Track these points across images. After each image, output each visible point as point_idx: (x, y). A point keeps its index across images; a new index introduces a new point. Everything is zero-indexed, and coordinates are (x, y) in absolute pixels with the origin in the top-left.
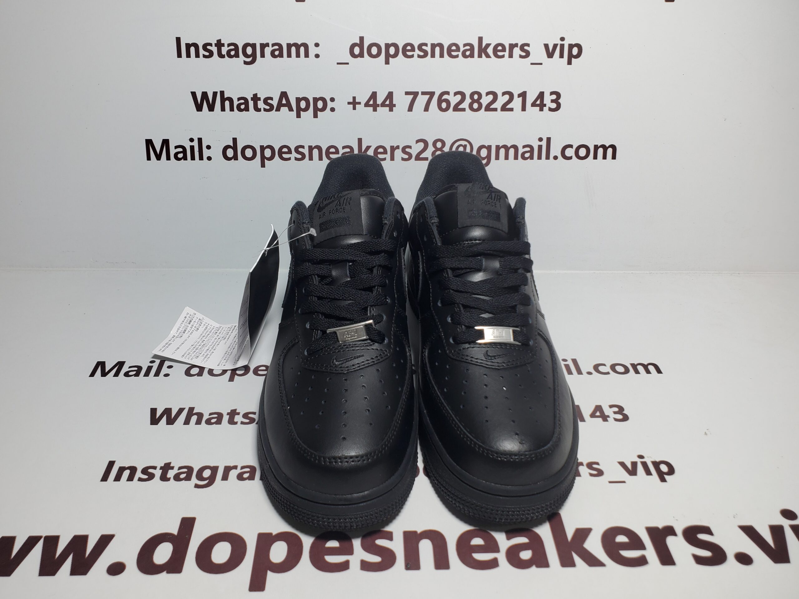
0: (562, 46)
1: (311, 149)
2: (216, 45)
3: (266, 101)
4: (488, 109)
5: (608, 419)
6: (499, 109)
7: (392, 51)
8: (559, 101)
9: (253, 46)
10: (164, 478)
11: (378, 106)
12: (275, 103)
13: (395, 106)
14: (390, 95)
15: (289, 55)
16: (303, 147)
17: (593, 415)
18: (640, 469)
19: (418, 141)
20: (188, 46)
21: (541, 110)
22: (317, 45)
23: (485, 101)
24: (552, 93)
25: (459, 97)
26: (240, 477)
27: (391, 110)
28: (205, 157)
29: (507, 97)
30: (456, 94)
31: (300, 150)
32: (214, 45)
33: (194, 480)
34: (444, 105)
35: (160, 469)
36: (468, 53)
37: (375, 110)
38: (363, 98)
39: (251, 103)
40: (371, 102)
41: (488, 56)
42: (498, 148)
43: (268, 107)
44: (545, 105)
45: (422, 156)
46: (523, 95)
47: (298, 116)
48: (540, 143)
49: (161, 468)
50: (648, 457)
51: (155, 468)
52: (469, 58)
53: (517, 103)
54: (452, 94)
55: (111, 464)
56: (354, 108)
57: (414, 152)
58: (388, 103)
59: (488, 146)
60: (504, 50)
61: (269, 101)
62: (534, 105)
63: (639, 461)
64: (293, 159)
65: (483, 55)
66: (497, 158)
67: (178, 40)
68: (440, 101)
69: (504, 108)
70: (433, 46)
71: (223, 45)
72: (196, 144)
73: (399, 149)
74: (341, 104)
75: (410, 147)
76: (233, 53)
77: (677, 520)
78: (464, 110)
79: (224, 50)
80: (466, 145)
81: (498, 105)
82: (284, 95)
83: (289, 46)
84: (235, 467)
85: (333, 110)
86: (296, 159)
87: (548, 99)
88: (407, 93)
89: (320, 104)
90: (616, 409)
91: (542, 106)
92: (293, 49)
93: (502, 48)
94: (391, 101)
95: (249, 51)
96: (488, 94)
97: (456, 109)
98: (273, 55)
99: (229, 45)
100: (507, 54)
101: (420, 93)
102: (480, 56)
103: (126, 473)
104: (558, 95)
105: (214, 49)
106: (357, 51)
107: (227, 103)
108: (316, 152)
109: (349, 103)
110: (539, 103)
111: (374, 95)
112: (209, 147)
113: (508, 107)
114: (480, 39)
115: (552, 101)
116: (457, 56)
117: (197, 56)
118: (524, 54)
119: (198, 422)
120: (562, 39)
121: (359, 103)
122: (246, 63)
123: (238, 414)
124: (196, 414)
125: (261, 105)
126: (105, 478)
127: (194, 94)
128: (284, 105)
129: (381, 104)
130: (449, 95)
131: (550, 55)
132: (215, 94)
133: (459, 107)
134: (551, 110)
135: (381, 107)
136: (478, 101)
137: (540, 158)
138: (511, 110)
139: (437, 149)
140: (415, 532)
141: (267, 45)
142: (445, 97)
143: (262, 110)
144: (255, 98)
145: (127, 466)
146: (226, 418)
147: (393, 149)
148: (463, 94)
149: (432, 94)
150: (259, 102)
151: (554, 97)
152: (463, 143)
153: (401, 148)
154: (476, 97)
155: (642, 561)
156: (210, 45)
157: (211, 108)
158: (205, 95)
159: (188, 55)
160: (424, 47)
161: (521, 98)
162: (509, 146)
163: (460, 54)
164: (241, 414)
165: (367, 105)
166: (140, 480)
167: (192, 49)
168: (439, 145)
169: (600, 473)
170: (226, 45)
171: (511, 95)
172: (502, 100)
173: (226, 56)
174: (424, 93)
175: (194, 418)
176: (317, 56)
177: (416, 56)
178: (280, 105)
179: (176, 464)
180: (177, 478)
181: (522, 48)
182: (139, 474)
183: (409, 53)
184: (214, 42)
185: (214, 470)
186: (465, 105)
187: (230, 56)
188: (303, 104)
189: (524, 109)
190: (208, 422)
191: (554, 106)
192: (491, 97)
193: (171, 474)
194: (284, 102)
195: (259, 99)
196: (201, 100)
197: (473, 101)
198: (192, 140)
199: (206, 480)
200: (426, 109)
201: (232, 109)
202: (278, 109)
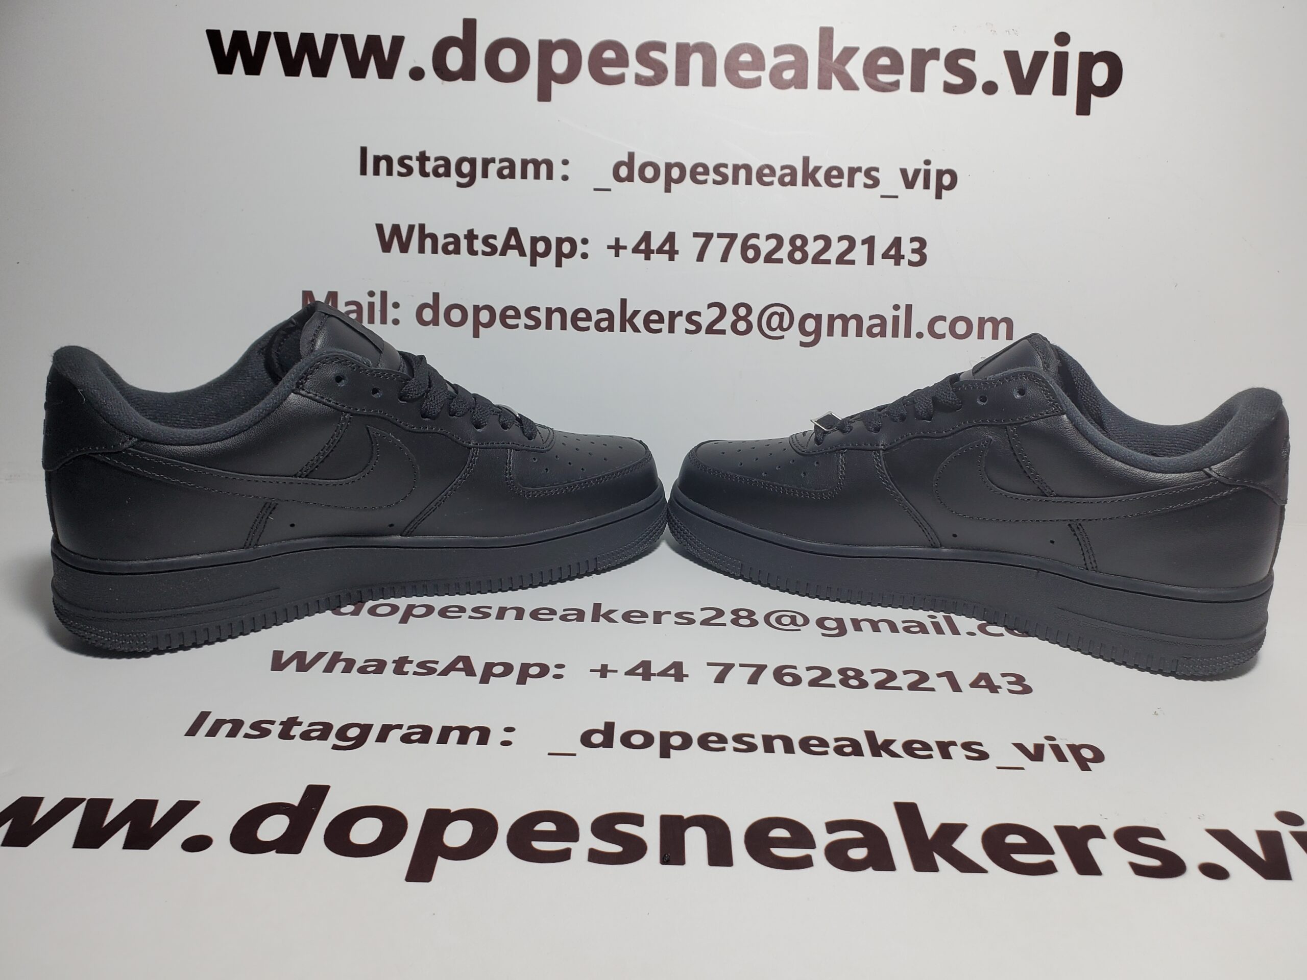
0: (927, 173)
1: (549, 312)
2: (418, 159)
3: (485, 241)
4: (816, 260)
5: (999, 690)
6: (833, 261)
7: (675, 173)
8: (924, 251)
9: (473, 162)
10: (285, 735)
11: (653, 252)
12: (499, 243)
13: (677, 252)
14: (671, 238)
15: (524, 176)
16: (538, 309)
17: (975, 684)
18: (1048, 753)
19: (710, 306)
20: (377, 159)
21: (897, 263)
22: (565, 162)
23: (813, 248)
24: (913, 240)
25: (773, 243)
26: (406, 739)
27: (672, 258)
28: (390, 319)
29: (845, 244)
30: (769, 237)
31: (534, 313)
32: (414, 158)
33: (332, 739)
34: (751, 254)
35: (280, 725)
36: (787, 179)
37: (647, 258)
38: (630, 241)
39: (464, 244)
40: (643, 247)
41: (817, 184)
42: (832, 318)
43: (488, 250)
44: (903, 257)
45: (717, 327)
46: (870, 242)
47: (533, 263)
48: (896, 313)
49: (282, 723)
50: (1061, 739)
51: (272, 723)
52: (789, 187)
53: (860, 252)
54: (763, 237)
55: (204, 716)
56: (617, 255)
57: (705, 321)
58: (667, 248)
59: (816, 315)
60: (841, 175)
61: (491, 241)
62: (885, 255)
63: (1047, 743)
64: (522, 326)
65: (810, 182)
66: (830, 333)
67: (364, 151)
68: (745, 248)
69: (841, 260)
70: (736, 168)
71: (428, 159)
72: (377, 300)
73: (682, 315)
74: (598, 248)
75: (698, 314)
76: (441, 170)
77: (1106, 819)
78: (780, 261)
79: (429, 166)
80: (783, 313)
81: (832, 254)
82: (513, 232)
83: (525, 163)
84: (400, 727)
85: (585, 256)
86: (527, 327)
87: (907, 248)
88: (696, 235)
89: (566, 248)
90: (1013, 679)
91: (898, 258)
92: (531, 168)
93: (838, 172)
94: (672, 245)
95: (466, 168)
96: (816, 238)
97: (769, 259)
98: (500, 175)
99: (437, 159)
100: (845, 181)
101: (715, 235)
102: (805, 184)
103: (227, 728)
104: (923, 242)
105: (415, 165)
106: (624, 172)
107: (428, 242)
108: (556, 317)
109: (609, 247)
110: (894, 252)
111: (647, 237)
112: (396, 305)
113: (846, 258)
114: (806, 160)
115: (914, 251)
116: (771, 183)
117: (390, 172)
118: (870, 182)
119: (347, 670)
120: (927, 162)
121: (625, 248)
122: (460, 185)
123: (411, 662)
124: (343, 660)
125: (478, 245)
126: (192, 732)
127: (380, 228)
128: (513, 247)
129: (657, 250)
130: (758, 238)
131: (910, 184)
132: (411, 228)
133: (773, 257)
134: (911, 263)
135: (657, 253)
136: (802, 249)
137: (895, 334)
138: (852, 262)
139: (739, 318)
140: (680, 817)
141: (493, 160)
142: (753, 241)
143: (480, 253)
144: (471, 236)
145: (228, 719)
146: (390, 667)
147: (673, 316)
148: (779, 239)
149: (733, 237)
150: (475, 241)
151: (916, 245)
152: (779, 310)
153: (685, 314)
154: (799, 242)
155: (1048, 868)
156: (410, 158)
157: (404, 248)
158: (396, 229)
159: (376, 172)
160: (722, 170)
161: (866, 246)
162: (848, 316)
163: (776, 180)
164: (415, 663)
165: (636, 250)
166: (247, 736)
167: (383, 164)
168: (742, 312)
169: (983, 756)
170: (432, 159)
171: (852, 241)
172: (838, 248)
173: (431, 174)
174: (720, 236)
175: (341, 666)
176: (565, 178)
177: (710, 181)
178: (507, 247)
179: (306, 720)
180: (305, 736)
181: (868, 174)
182: (246, 729)
183: (700, 178)
184: (415, 154)
185: (366, 729)
186: (783, 254)
187: (437, 174)
188: (541, 247)
189: (871, 261)
190: (363, 670)
191: (916, 258)
192: (821, 244)
193: (296, 731)
194: (513, 242)
195: (476, 237)
196: (390, 236)
197: (795, 248)
198: (371, 294)
199: (352, 741)
200: (724, 258)
201: (435, 251)
202: (503, 253)
